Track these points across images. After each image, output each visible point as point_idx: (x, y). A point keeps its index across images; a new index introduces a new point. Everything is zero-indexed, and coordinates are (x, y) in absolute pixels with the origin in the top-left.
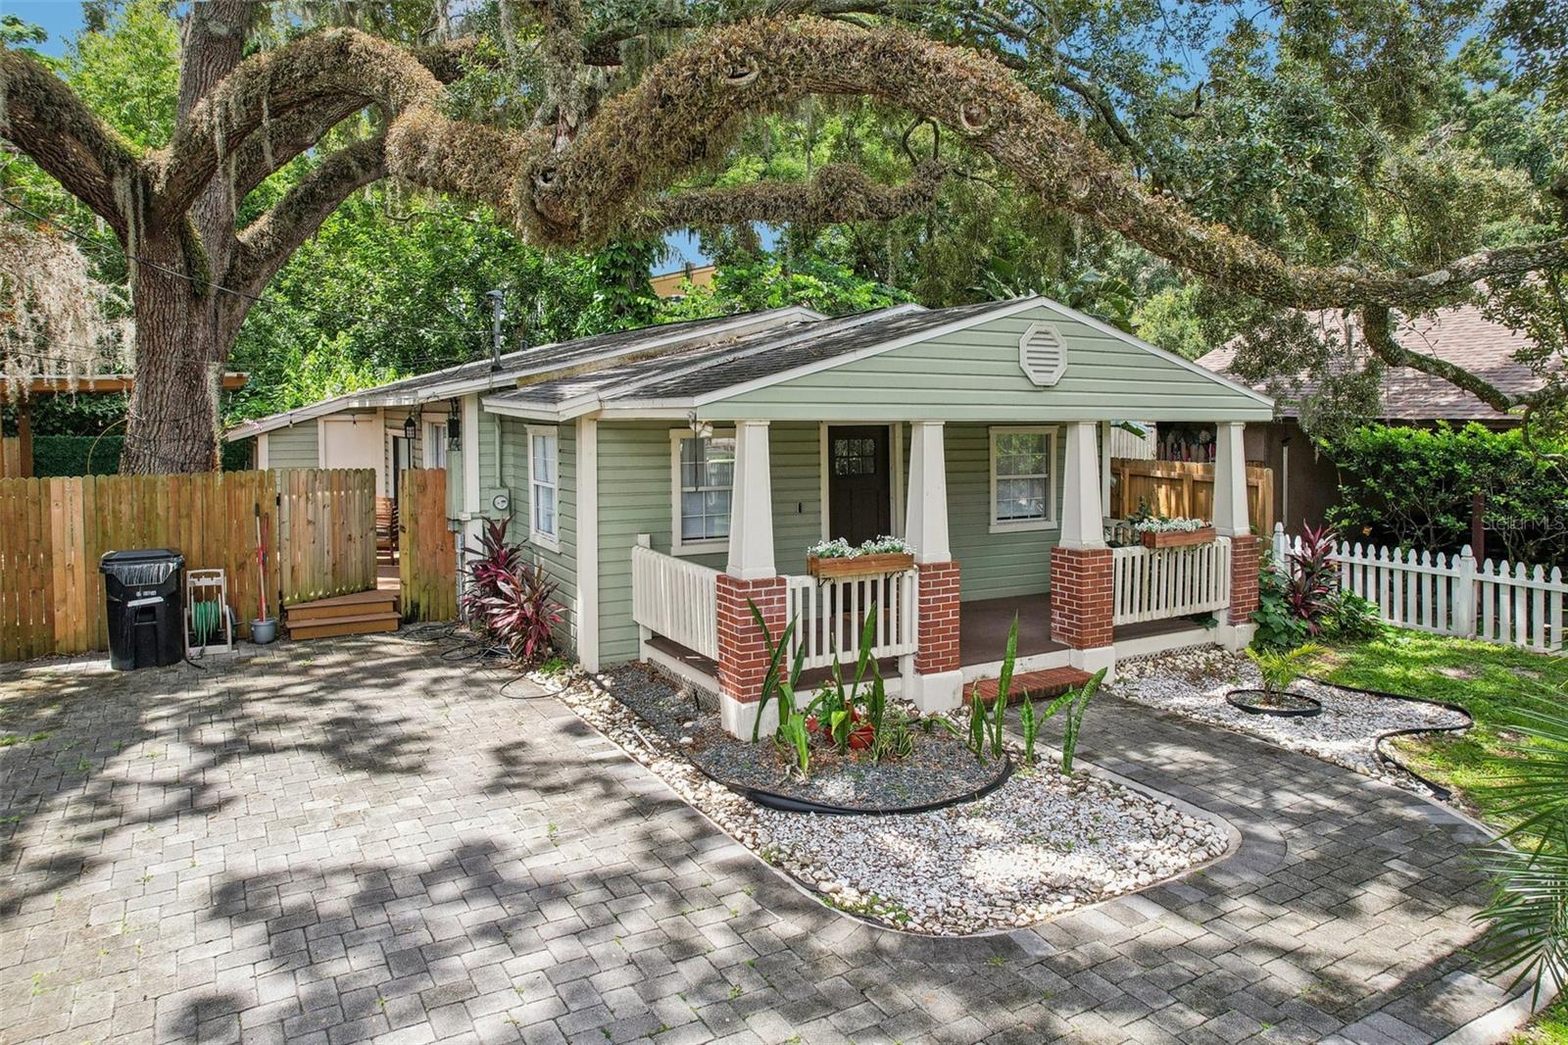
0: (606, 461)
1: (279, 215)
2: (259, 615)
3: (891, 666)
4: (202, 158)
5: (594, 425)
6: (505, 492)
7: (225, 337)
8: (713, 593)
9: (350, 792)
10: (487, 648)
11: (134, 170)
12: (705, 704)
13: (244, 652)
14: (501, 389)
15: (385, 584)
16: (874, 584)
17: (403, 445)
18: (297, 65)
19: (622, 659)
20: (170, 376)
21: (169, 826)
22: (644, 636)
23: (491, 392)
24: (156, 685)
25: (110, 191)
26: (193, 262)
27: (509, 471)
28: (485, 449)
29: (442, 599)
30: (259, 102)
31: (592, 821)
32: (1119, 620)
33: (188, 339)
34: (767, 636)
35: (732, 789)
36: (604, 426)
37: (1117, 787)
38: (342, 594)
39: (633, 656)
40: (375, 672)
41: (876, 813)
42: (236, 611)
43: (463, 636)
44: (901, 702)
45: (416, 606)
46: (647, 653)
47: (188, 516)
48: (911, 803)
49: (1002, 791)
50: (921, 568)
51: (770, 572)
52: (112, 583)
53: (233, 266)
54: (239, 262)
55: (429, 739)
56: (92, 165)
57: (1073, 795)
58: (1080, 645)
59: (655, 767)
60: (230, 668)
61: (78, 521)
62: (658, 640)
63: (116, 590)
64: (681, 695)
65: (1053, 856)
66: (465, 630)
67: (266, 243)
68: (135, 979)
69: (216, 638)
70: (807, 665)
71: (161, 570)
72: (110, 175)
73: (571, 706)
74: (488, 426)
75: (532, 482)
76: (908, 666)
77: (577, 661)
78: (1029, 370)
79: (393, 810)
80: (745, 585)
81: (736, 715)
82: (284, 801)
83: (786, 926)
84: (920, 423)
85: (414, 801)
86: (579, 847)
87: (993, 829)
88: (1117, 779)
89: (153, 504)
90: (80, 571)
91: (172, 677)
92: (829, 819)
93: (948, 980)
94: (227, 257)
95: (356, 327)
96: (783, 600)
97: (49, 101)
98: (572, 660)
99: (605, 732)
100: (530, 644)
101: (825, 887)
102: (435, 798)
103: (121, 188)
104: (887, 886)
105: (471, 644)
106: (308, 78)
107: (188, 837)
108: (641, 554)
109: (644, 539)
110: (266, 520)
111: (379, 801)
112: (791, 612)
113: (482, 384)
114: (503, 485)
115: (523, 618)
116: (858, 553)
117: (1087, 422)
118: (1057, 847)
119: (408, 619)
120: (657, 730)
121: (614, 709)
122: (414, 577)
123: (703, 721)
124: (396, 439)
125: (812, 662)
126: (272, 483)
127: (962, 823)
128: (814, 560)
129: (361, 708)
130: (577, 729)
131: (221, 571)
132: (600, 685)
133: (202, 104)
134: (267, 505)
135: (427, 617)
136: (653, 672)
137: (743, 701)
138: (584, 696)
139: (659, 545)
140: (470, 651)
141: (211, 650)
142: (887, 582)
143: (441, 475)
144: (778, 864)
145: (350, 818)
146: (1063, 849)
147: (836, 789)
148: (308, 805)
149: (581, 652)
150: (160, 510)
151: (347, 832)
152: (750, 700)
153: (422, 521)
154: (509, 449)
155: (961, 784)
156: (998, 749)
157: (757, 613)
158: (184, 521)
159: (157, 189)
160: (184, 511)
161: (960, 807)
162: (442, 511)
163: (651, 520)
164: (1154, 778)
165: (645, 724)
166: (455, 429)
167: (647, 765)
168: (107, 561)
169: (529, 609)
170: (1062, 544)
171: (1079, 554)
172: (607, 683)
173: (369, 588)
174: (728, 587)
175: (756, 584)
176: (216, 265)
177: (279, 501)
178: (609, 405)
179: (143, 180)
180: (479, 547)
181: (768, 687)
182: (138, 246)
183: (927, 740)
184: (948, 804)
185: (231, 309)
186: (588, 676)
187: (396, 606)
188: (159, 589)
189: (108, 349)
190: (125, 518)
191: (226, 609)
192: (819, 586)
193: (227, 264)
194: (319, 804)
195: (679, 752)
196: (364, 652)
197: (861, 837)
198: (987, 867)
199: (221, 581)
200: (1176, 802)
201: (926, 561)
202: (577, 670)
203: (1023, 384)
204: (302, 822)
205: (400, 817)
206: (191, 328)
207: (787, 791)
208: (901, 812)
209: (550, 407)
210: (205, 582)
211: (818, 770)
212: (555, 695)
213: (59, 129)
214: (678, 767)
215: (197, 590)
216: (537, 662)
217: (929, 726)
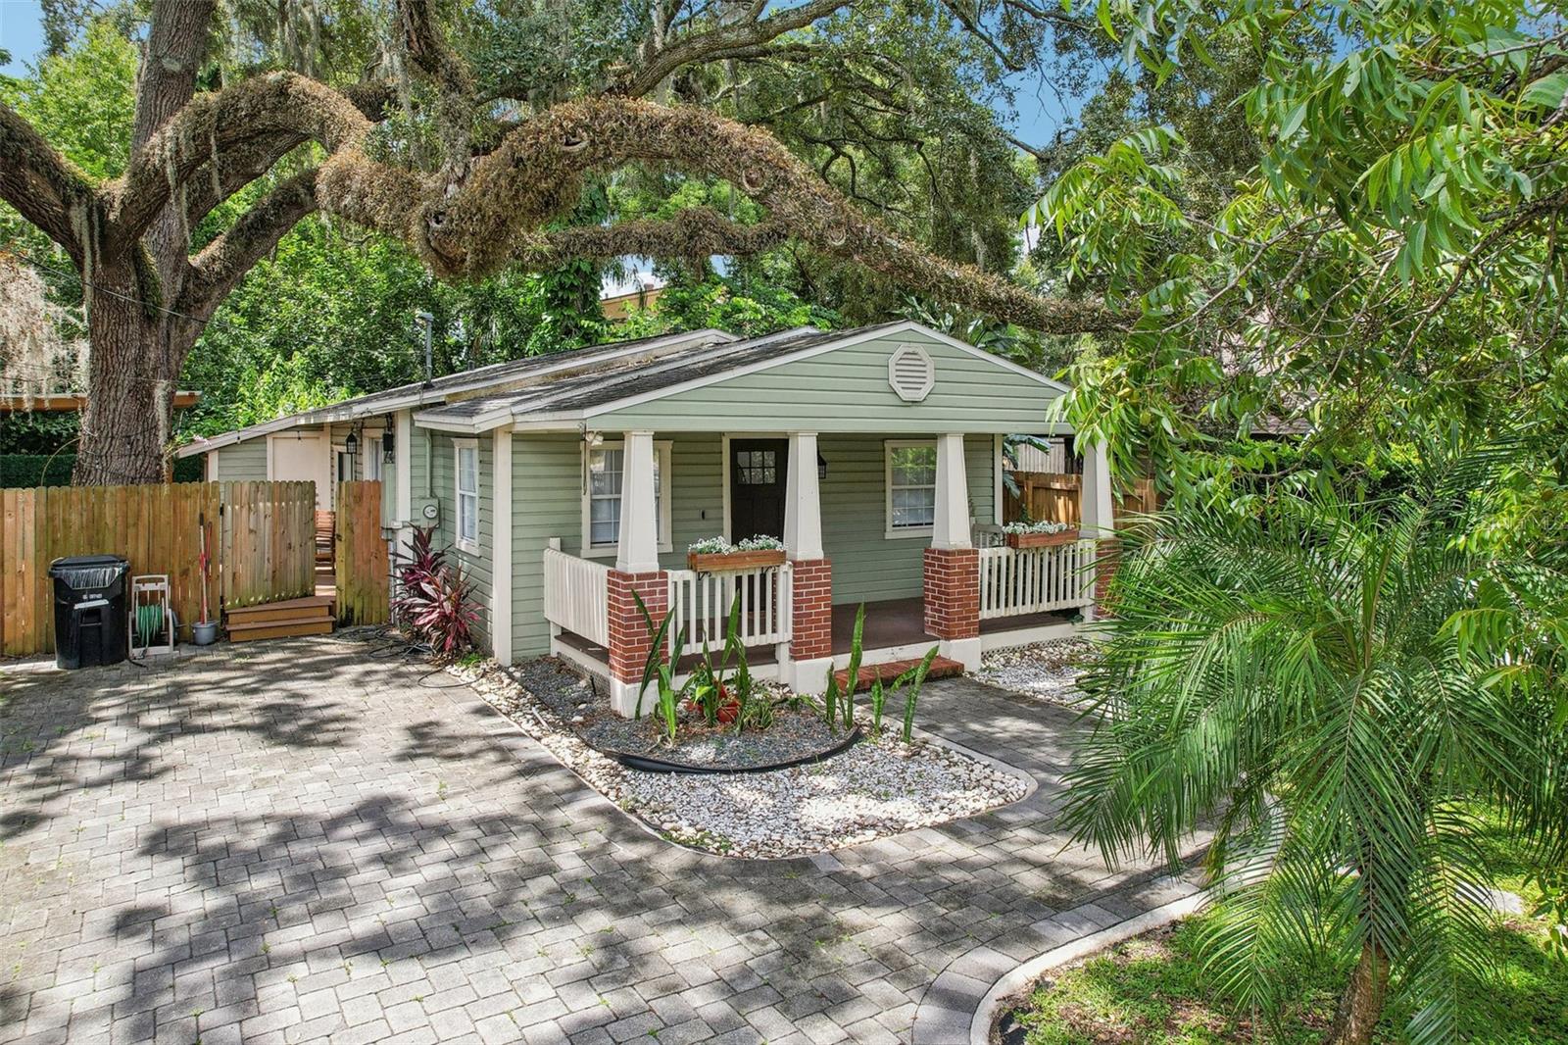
0: (520, 471)
1: (230, 240)
2: (200, 618)
3: (767, 654)
4: (154, 189)
5: (509, 438)
6: (435, 502)
7: (176, 357)
8: (605, 586)
9: (269, 762)
10: (411, 649)
11: (90, 199)
12: (599, 689)
13: (185, 652)
14: (432, 405)
15: (323, 591)
16: (751, 578)
17: (347, 458)
18: (242, 104)
19: (534, 653)
20: (123, 394)
21: (103, 791)
22: (554, 632)
23: (422, 408)
24: (99, 682)
25: (67, 220)
26: (146, 287)
27: (439, 482)
28: (416, 462)
29: (376, 605)
30: (207, 138)
31: (480, 781)
32: (985, 614)
33: (140, 359)
34: (651, 624)
35: (607, 755)
36: (519, 438)
37: (947, 751)
38: (281, 599)
39: (544, 651)
40: (308, 668)
41: (727, 772)
42: (179, 616)
43: (393, 638)
44: (777, 686)
45: (350, 610)
46: (557, 648)
47: (136, 525)
48: (761, 764)
49: (845, 757)
50: (795, 564)
51: (653, 566)
52: (60, 586)
53: (185, 289)
54: (191, 286)
55: (349, 719)
56: (51, 196)
57: (907, 758)
58: (948, 636)
59: (545, 741)
60: (169, 666)
61: (30, 528)
62: (567, 636)
63: (64, 593)
64: (583, 683)
65: (872, 802)
66: (396, 632)
67: (217, 267)
68: (66, 900)
69: (159, 639)
70: (686, 650)
71: (107, 574)
72: (67, 204)
73: (480, 693)
74: (419, 440)
75: (458, 492)
76: (783, 653)
77: (490, 654)
78: (897, 387)
79: (305, 774)
80: (629, 577)
81: (623, 696)
82: (208, 770)
83: (624, 852)
84: (795, 434)
85: (326, 768)
86: (463, 800)
87: (829, 783)
88: (949, 744)
89: (102, 514)
90: (30, 578)
91: (114, 674)
92: (687, 778)
93: (749, 887)
94: (180, 281)
95: (311, 347)
96: (665, 592)
97: (10, 137)
98: (488, 654)
99: (508, 714)
100: (449, 640)
101: (667, 826)
102: (343, 765)
103: (78, 217)
104: (721, 826)
105: (399, 643)
106: (252, 116)
107: (122, 798)
108: (552, 556)
109: (555, 542)
110: (210, 529)
111: (295, 768)
112: (673, 599)
113: (413, 400)
114: (433, 495)
115: (444, 616)
116: (734, 549)
117: (954, 434)
118: (878, 796)
119: (342, 622)
120: (554, 712)
121: (520, 695)
122: (349, 583)
123: (598, 704)
124: (341, 455)
125: (693, 648)
126: (216, 494)
127: (802, 780)
128: (693, 556)
129: (295, 695)
130: (485, 711)
131: (166, 577)
132: (510, 676)
133: (155, 139)
134: (210, 515)
135: (361, 621)
136: (561, 665)
137: (627, 681)
138: (494, 686)
139: (569, 547)
140: (396, 650)
141: (154, 650)
142: (763, 577)
143: (377, 485)
144: (633, 811)
145: (266, 781)
146: (882, 797)
147: (700, 753)
148: (230, 773)
149: (495, 647)
150: (108, 520)
151: (260, 792)
152: (633, 681)
153: (357, 530)
154: (439, 461)
155: (810, 749)
156: (849, 722)
157: (640, 603)
158: (131, 531)
159: (112, 217)
160: (131, 521)
161: (803, 767)
162: (377, 520)
163: (561, 525)
164: (983, 744)
165: (545, 706)
166: (389, 443)
167: (539, 739)
168: (55, 566)
169: (448, 607)
170: (935, 545)
171: (947, 553)
172: (517, 675)
173: (307, 594)
174: (618, 581)
175: (640, 577)
176: (169, 288)
177: (222, 511)
178: (520, 419)
179: (98, 208)
180: (410, 554)
181: (647, 671)
182: (94, 271)
183: (792, 716)
184: (793, 764)
185: (183, 330)
186: (500, 668)
187: (331, 610)
188: (105, 592)
189: (63, 370)
190: (75, 527)
191: (169, 612)
192: (699, 579)
193: (179, 287)
194: (240, 772)
195: (569, 728)
196: (301, 651)
197: (711, 790)
198: (813, 812)
199: (164, 586)
200: (993, 762)
201: (801, 557)
202: (490, 663)
203: (891, 399)
204: (223, 785)
205: (311, 780)
206: (144, 348)
207: (656, 756)
208: (751, 771)
209: (467, 421)
210: (149, 587)
211: (687, 738)
212: (468, 685)
213: (20, 162)
214: (566, 741)
215: (142, 595)
216: (457, 656)
217: (795, 705)
